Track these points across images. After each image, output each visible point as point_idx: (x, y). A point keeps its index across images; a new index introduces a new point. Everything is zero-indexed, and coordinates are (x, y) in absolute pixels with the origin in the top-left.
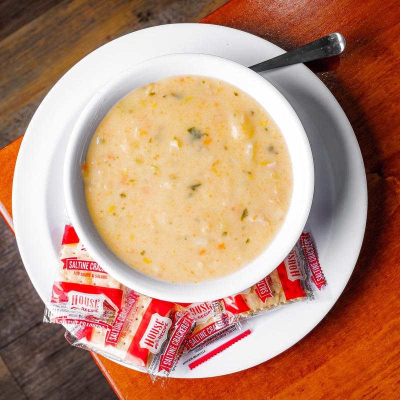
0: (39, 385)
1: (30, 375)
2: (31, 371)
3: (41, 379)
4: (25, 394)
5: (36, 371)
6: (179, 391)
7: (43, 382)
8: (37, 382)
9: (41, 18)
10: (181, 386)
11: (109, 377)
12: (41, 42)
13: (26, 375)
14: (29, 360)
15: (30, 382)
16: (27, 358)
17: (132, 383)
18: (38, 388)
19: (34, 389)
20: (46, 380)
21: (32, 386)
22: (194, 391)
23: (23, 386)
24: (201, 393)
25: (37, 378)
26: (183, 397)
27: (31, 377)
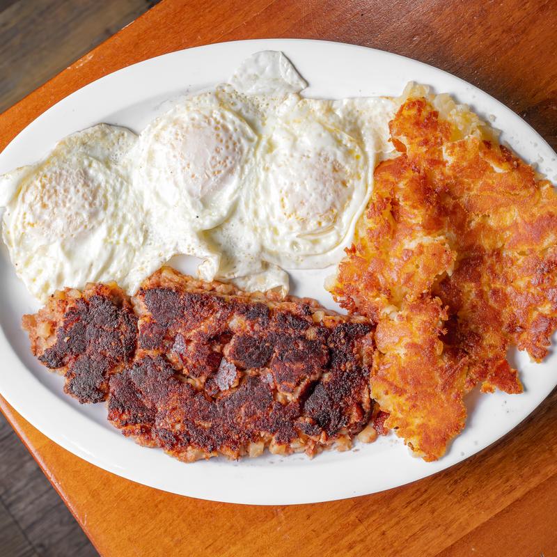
0: (31, 503)
1: (18, 490)
2: (20, 485)
3: (33, 496)
4: (13, 516)
5: (26, 485)
6: (157, 506)
7: (36, 499)
8: (28, 500)
9: (14, 7)
10: (160, 498)
11: (60, 490)
12: (16, 40)
13: (14, 490)
14: (17, 470)
15: (19, 499)
16: (14, 467)
17: (93, 497)
18: (30, 507)
19: (24, 509)
20: (41, 496)
21: (22, 505)
22: (177, 504)
23: (8, 507)
24: (187, 507)
25: (28, 493)
26: (163, 513)
27: (20, 493)
